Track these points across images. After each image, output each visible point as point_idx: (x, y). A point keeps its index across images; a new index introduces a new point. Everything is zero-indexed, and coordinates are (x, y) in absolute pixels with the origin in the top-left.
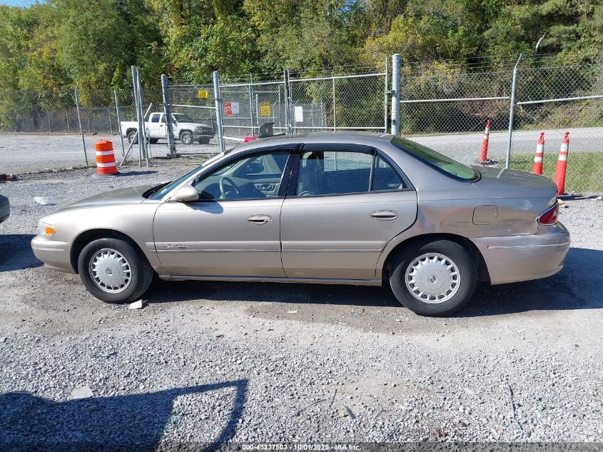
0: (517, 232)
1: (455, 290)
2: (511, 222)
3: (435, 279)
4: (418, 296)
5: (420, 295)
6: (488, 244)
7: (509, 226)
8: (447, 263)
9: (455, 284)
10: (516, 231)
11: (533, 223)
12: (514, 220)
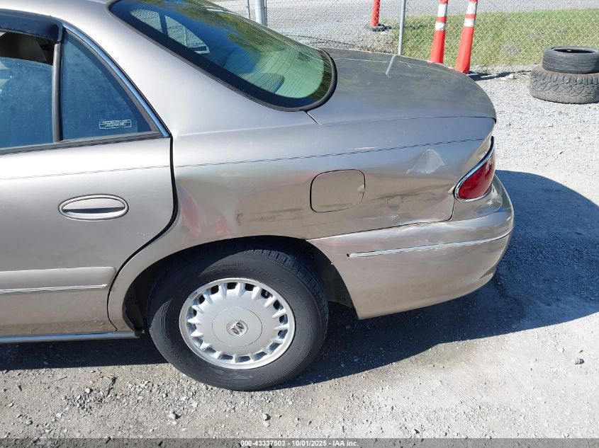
0: (411, 218)
1: (285, 342)
2: (396, 201)
3: (241, 328)
4: (214, 358)
5: (216, 355)
6: (347, 250)
7: (395, 207)
8: (264, 294)
9: (286, 331)
10: (407, 218)
11: (444, 197)
12: (403, 196)
